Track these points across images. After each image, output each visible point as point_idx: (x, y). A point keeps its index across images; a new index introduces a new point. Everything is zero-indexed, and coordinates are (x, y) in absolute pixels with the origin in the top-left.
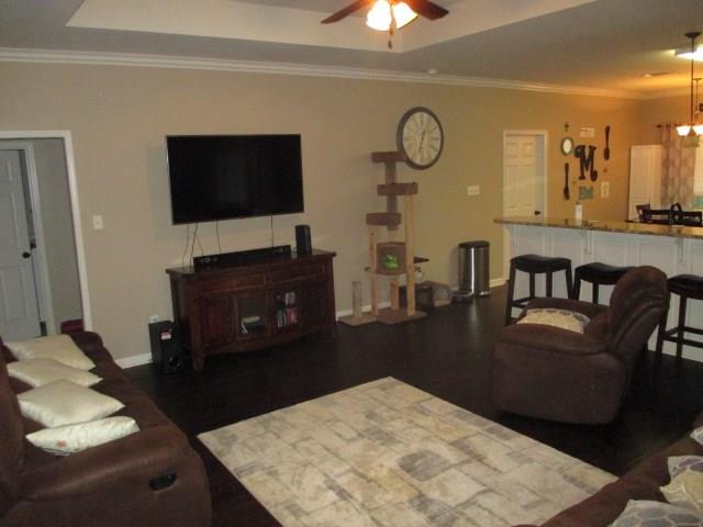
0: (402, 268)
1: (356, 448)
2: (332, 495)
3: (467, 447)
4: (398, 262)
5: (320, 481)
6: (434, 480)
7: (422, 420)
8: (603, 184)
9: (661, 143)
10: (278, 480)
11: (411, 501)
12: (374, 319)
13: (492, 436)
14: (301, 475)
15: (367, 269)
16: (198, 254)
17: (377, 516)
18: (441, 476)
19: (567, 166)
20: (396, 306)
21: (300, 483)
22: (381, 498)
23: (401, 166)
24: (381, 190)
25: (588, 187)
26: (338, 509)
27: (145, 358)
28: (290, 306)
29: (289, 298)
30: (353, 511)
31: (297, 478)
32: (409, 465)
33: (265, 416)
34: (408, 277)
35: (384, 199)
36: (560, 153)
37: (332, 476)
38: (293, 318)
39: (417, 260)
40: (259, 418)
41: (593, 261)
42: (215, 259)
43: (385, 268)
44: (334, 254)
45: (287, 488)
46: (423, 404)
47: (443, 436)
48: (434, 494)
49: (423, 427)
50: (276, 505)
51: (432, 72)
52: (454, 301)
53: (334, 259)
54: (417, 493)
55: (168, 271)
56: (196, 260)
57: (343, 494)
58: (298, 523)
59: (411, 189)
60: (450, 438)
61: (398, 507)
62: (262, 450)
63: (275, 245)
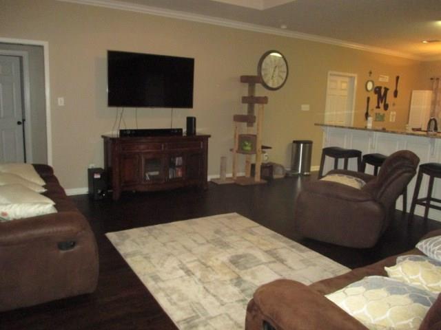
0: (254, 151)
1: (203, 249)
2: (181, 273)
3: (275, 254)
4: (251, 146)
5: (175, 264)
6: (249, 270)
7: (250, 237)
8: (392, 113)
9: (432, 89)
10: (150, 262)
11: (231, 280)
12: (233, 182)
13: (293, 250)
14: (165, 261)
15: (231, 150)
16: (123, 128)
17: (207, 287)
18: (254, 268)
19: (368, 99)
20: (249, 176)
21: (163, 264)
22: (212, 277)
23: (258, 86)
24: (244, 100)
25: (381, 114)
26: (184, 281)
27: (84, 190)
28: (179, 166)
29: (179, 161)
30: (193, 282)
31: (162, 261)
32: (235, 261)
33: (151, 227)
34: (257, 157)
35: (246, 106)
36: (365, 90)
37: (184, 262)
38: (180, 174)
39: (263, 147)
40: (147, 228)
41: (375, 153)
42: (134, 132)
43: (242, 149)
44: (209, 136)
45: (154, 267)
46: (253, 229)
47: (262, 247)
48: (247, 278)
49: (250, 241)
50: (144, 275)
51: (284, 27)
52: (286, 176)
53: (209, 139)
54: (237, 276)
55: (103, 137)
56: (122, 132)
57: (189, 272)
58: (156, 286)
59: (263, 100)
60: (265, 248)
61: (223, 283)
62: (144, 245)
63: (173, 127)
